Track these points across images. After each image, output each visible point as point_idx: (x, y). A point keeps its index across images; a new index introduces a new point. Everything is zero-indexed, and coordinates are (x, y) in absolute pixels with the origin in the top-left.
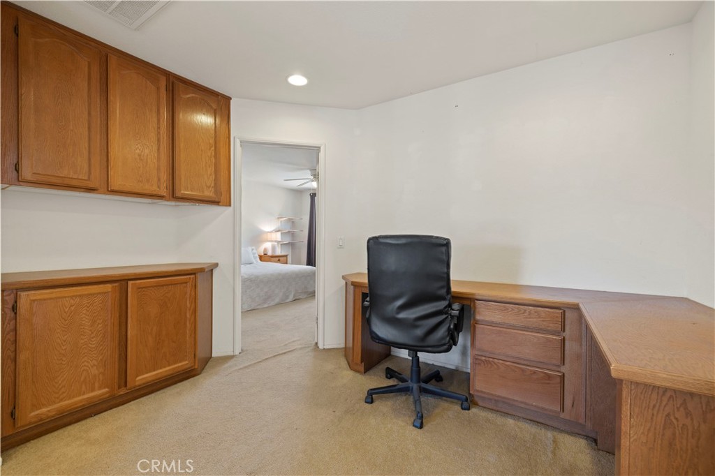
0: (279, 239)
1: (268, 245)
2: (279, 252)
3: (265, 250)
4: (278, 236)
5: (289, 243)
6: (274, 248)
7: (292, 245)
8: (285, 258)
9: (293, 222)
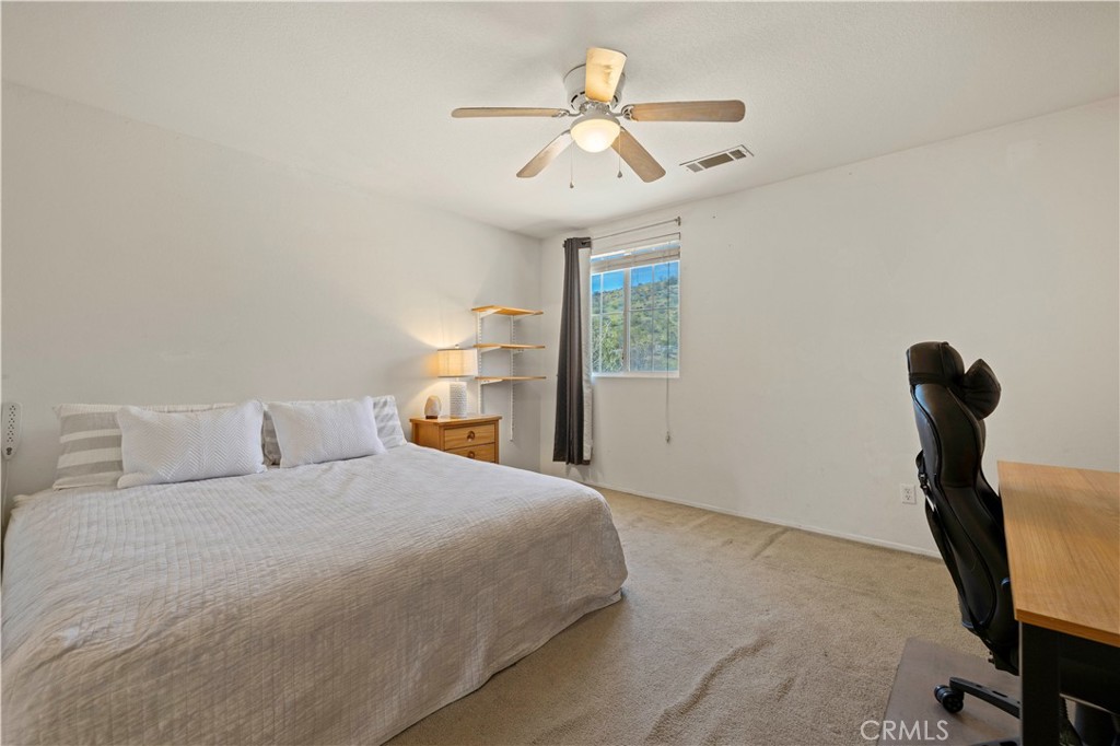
0: (472, 369)
1: (440, 390)
2: (473, 409)
3: (430, 403)
4: (470, 363)
5: (505, 383)
6: (457, 398)
7: (514, 388)
8: (492, 427)
9: (517, 323)
